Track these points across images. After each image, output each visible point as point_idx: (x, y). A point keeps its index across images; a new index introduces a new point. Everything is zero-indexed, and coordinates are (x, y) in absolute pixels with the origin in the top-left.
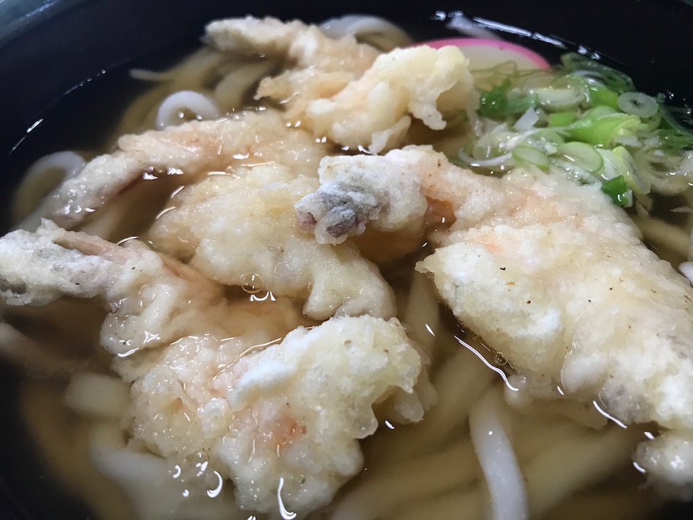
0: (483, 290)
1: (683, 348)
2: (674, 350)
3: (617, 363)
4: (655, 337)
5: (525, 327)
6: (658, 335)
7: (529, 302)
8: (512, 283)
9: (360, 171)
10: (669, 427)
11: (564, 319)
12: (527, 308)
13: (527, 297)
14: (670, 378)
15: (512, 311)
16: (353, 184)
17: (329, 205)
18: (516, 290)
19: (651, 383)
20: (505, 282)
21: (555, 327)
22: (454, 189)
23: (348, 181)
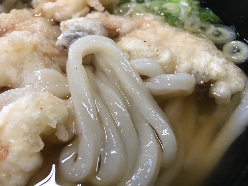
0: (140, 50)
1: (213, 53)
2: (210, 54)
3: (194, 63)
4: (203, 52)
5: (159, 59)
6: (204, 51)
7: (158, 51)
8: (150, 45)
9: (77, 24)
10: (217, 78)
11: (171, 53)
12: (157, 53)
13: (156, 49)
14: (212, 63)
15: (152, 55)
16: (76, 29)
17: (70, 40)
18: (152, 47)
19: (206, 67)
20: (147, 46)
21: (170, 56)
22: (115, 23)
23: (74, 29)
